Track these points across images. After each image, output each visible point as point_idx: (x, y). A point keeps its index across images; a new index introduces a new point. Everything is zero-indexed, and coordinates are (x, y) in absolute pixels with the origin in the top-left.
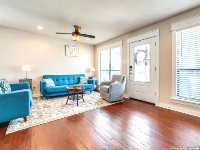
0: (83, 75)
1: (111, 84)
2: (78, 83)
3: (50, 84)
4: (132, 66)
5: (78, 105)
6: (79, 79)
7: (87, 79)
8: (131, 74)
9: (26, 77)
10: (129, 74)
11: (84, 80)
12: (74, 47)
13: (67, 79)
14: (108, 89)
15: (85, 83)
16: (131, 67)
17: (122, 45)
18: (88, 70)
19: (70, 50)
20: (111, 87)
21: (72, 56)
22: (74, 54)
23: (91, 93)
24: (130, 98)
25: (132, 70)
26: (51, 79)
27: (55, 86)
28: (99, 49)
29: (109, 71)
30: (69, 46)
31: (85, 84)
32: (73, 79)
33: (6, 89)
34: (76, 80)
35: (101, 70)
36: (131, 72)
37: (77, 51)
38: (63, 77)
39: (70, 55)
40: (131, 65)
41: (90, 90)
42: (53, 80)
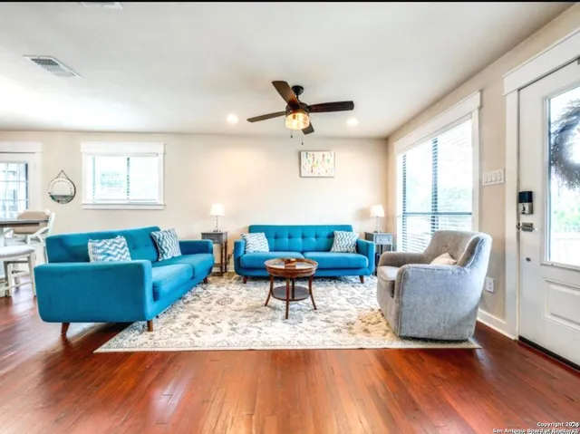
0: (348, 228)
1: (406, 266)
2: (328, 250)
3: (258, 245)
4: (530, 194)
5: (287, 318)
6: (332, 236)
7: (355, 239)
8: (529, 227)
9: (216, 229)
10: (515, 230)
11: (344, 242)
12: (321, 154)
13: (301, 236)
14: (393, 283)
15: (345, 249)
16: (525, 197)
17: (481, 108)
18: (364, 214)
19: (311, 160)
20: (402, 275)
21: (317, 175)
22: (320, 170)
23: (362, 282)
24: (521, 338)
25: (531, 212)
26: (263, 234)
27: (270, 251)
28: (397, 145)
29: (430, 217)
30: (307, 151)
31: (347, 252)
32: (316, 237)
33: (166, 251)
34: (323, 241)
35: (405, 214)
36: (525, 219)
37: (329, 161)
38: (291, 231)
39: (311, 175)
40: (525, 188)
41: (361, 271)
42: (267, 237)
